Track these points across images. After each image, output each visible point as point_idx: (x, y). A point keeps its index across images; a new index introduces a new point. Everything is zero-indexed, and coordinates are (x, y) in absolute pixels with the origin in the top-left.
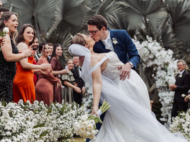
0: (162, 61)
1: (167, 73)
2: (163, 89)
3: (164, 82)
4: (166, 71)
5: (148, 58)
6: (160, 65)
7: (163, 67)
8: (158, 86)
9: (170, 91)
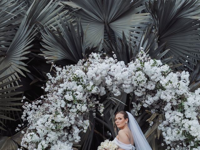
0: (173, 94)
1: (184, 115)
2: (178, 146)
3: (181, 132)
4: (183, 111)
5: (144, 90)
6: (171, 101)
7: (175, 103)
8: (168, 140)
9: (192, 147)
